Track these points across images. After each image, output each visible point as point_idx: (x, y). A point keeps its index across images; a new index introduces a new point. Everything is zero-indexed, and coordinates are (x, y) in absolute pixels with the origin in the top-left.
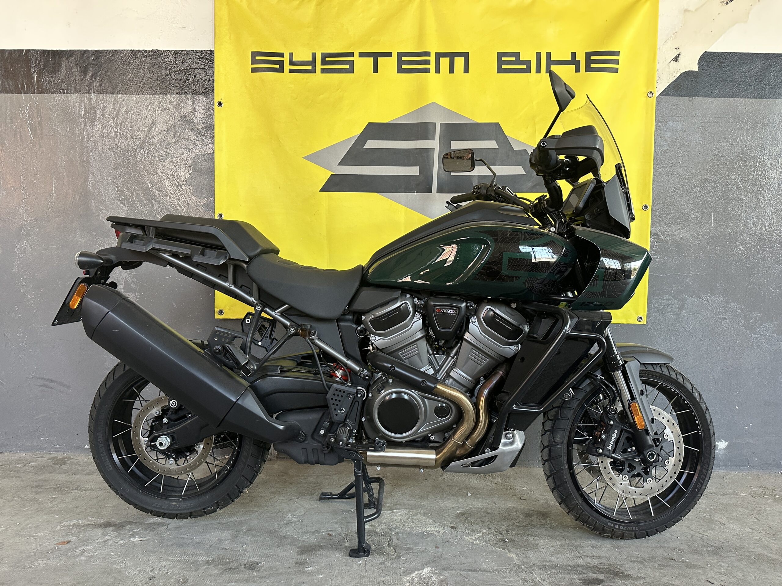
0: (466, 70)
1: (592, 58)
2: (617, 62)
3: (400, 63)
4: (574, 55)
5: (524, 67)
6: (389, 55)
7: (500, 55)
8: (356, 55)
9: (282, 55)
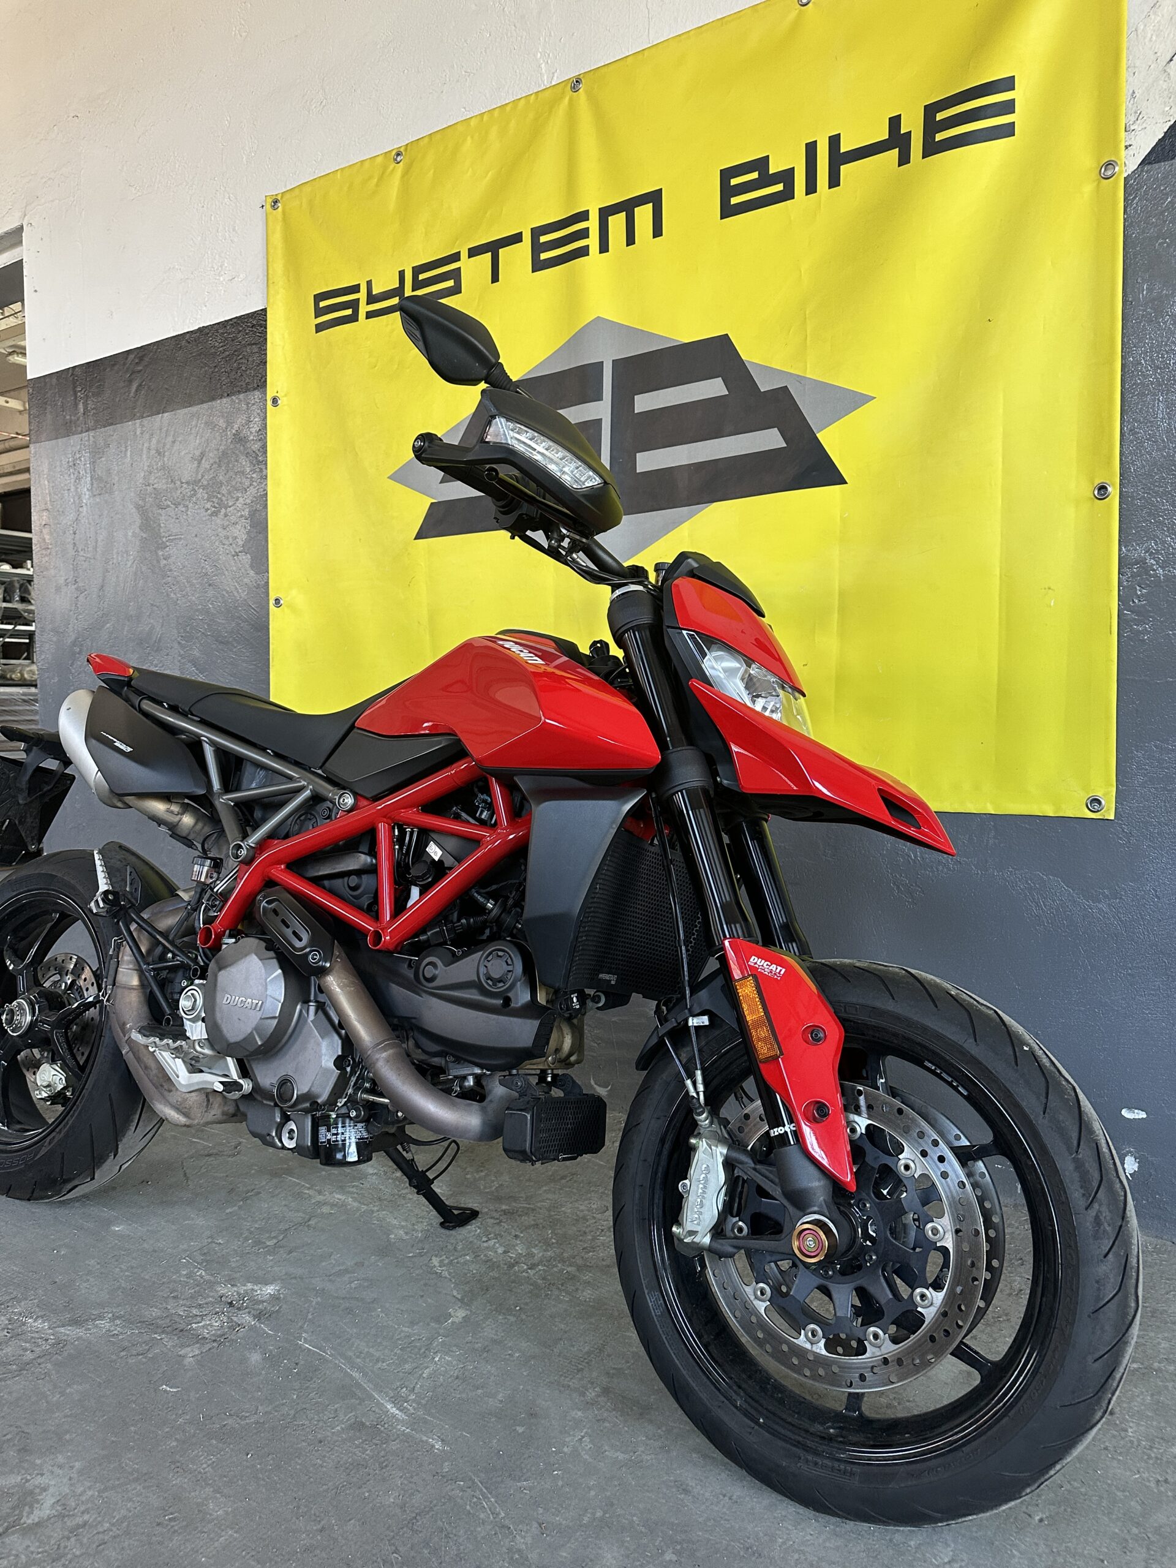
0: (657, 231)
1: (940, 116)
2: (1008, 107)
3: (537, 248)
4: (895, 122)
5: (779, 187)
6: (517, 238)
7: (726, 175)
8: (464, 255)
9: (355, 289)
